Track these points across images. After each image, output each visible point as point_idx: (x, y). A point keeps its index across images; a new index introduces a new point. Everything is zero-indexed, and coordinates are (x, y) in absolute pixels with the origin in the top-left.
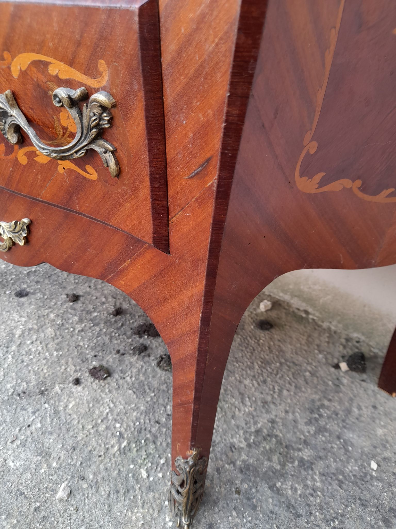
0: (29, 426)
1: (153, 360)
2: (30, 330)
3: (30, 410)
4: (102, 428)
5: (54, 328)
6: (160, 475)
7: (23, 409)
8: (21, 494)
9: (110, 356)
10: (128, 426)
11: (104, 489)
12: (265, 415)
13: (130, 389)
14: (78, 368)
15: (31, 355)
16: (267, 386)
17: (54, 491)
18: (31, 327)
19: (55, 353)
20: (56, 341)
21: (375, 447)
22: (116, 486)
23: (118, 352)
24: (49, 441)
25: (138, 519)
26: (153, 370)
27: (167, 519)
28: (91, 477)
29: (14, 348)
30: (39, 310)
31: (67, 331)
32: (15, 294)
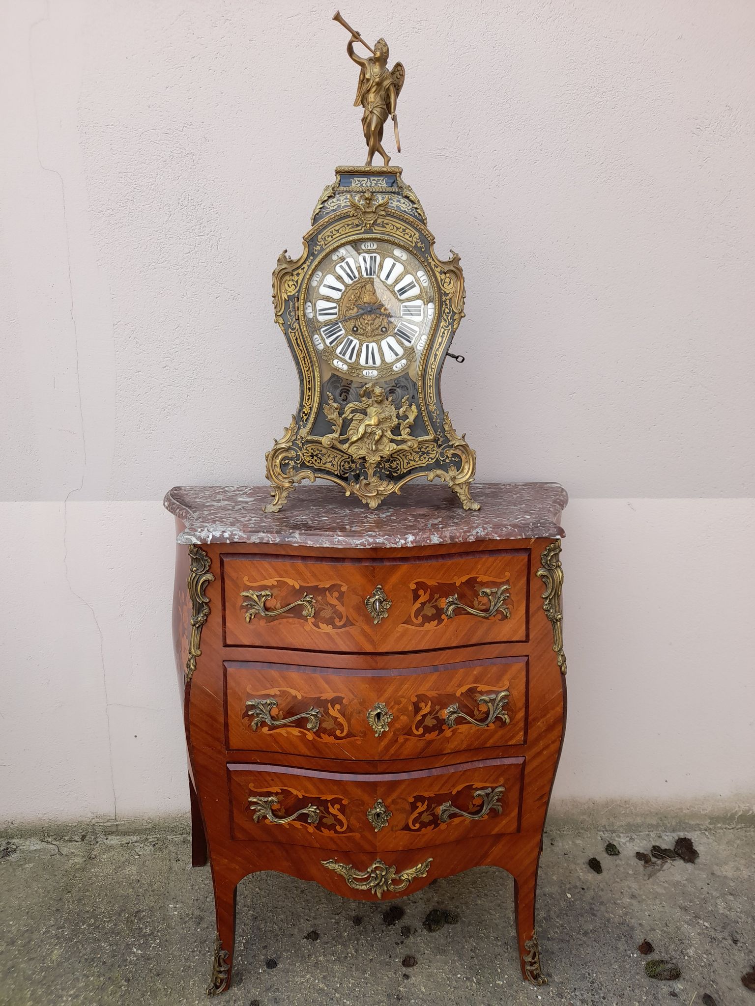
1: (422, 931)
2: (325, 977)
4: (454, 983)
5: (337, 964)
6: (506, 976)
9: (398, 949)
12: (507, 912)
13: (437, 956)
14: (393, 970)
15: (355, 990)
16: (490, 897)
18: (322, 976)
19: (367, 976)
20: (354, 969)
21: (561, 887)
22: (497, 998)
23: (397, 943)
26: (431, 937)
27: (532, 989)
29: (337, 995)
30: (306, 963)
31: (349, 959)
32: (267, 967)
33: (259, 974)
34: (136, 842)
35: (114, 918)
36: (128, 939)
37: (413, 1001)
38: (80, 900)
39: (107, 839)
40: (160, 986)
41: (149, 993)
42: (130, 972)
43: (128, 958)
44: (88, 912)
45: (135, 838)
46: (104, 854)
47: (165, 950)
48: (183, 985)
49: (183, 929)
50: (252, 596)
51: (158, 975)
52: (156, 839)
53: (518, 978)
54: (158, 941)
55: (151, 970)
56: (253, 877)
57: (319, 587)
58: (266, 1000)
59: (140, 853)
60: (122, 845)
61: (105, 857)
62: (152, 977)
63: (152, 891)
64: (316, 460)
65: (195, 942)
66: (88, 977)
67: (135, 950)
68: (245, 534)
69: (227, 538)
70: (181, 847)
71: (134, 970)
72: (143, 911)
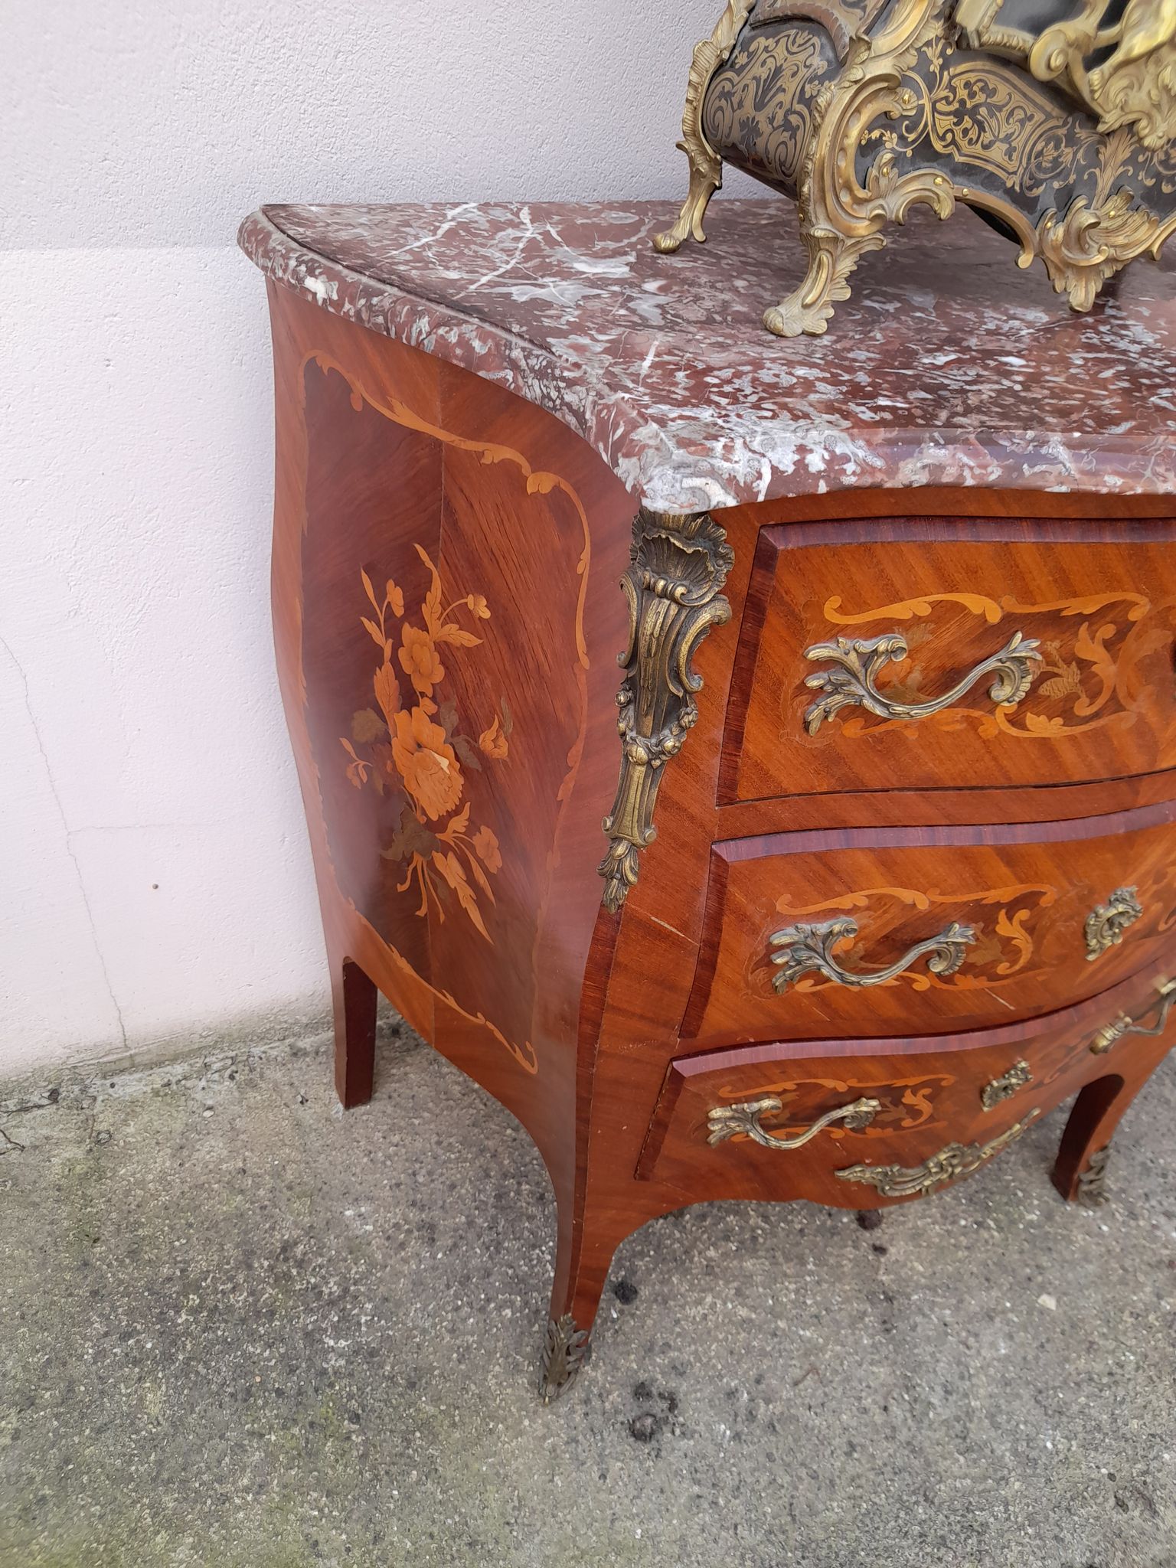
0: (945, 1325)
2: (739, 1292)
3: (919, 1319)
4: (964, 1241)
5: (747, 1257)
6: (1036, 1202)
7: (914, 1328)
8: (1042, 1346)
10: (963, 1212)
11: (1045, 1261)
14: (850, 1243)
15: (804, 1303)
17: (1043, 1311)
18: (733, 1292)
19: (810, 1267)
22: (1042, 1250)
24: (973, 1304)
25: (1084, 1240)
27: (1085, 1214)
28: (1028, 1270)
29: (782, 1324)
30: (688, 1271)
31: (761, 1240)
32: (623, 1303)
33: (614, 1321)
34: (185, 1078)
35: (241, 1278)
36: (301, 1320)
37: (916, 1297)
38: (133, 1252)
39: (113, 1086)
40: (431, 1409)
41: (418, 1434)
42: (351, 1396)
43: (325, 1366)
44: (169, 1279)
45: (179, 1069)
46: (125, 1123)
47: (396, 1323)
48: (477, 1391)
49: (405, 1261)
50: (844, 658)
51: (412, 1385)
52: (229, 1062)
53: (1055, 1200)
54: (369, 1306)
55: (391, 1378)
56: (485, 1105)
57: (1064, 613)
58: (659, 1376)
59: (210, 1103)
60: (156, 1093)
61: (131, 1130)
62: (401, 1395)
63: (290, 1188)
64: (965, 132)
65: (448, 1287)
66: (262, 1436)
67: (332, 1343)
68: (879, 456)
69: (819, 475)
70: (294, 1069)
71: (354, 1389)
72: (296, 1244)
